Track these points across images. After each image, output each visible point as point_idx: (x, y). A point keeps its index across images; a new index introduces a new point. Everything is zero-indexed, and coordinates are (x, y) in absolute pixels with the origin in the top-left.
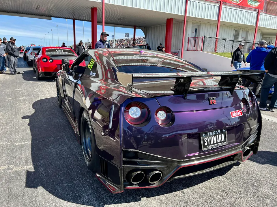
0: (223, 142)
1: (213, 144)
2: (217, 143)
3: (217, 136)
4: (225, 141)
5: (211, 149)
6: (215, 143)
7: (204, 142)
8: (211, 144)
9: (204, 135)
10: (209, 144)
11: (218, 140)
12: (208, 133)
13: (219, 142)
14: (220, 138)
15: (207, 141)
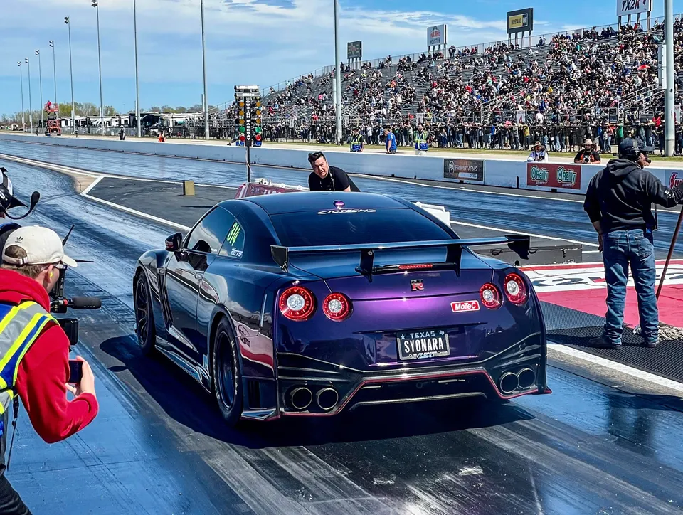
0: (441, 350)
1: (421, 352)
2: (427, 351)
3: (429, 340)
4: (445, 350)
5: (417, 360)
6: (425, 351)
7: (403, 348)
8: (416, 352)
9: (403, 337)
10: (413, 351)
11: (430, 347)
12: (412, 334)
13: (433, 351)
14: (435, 344)
15: (409, 345)
